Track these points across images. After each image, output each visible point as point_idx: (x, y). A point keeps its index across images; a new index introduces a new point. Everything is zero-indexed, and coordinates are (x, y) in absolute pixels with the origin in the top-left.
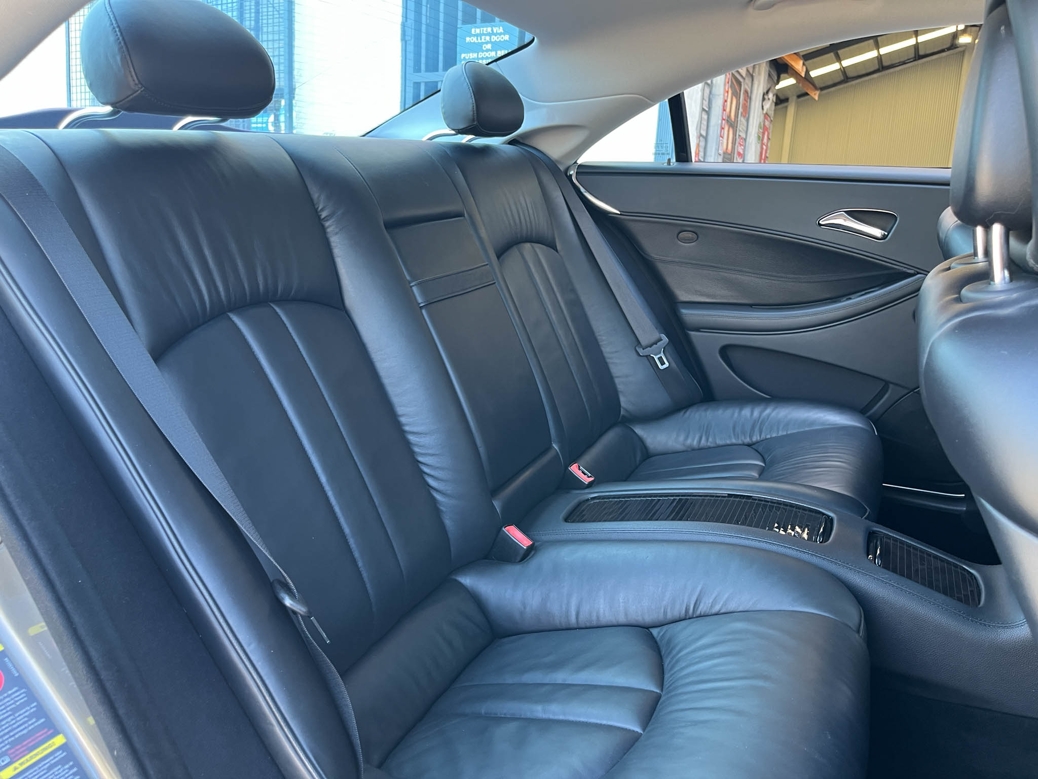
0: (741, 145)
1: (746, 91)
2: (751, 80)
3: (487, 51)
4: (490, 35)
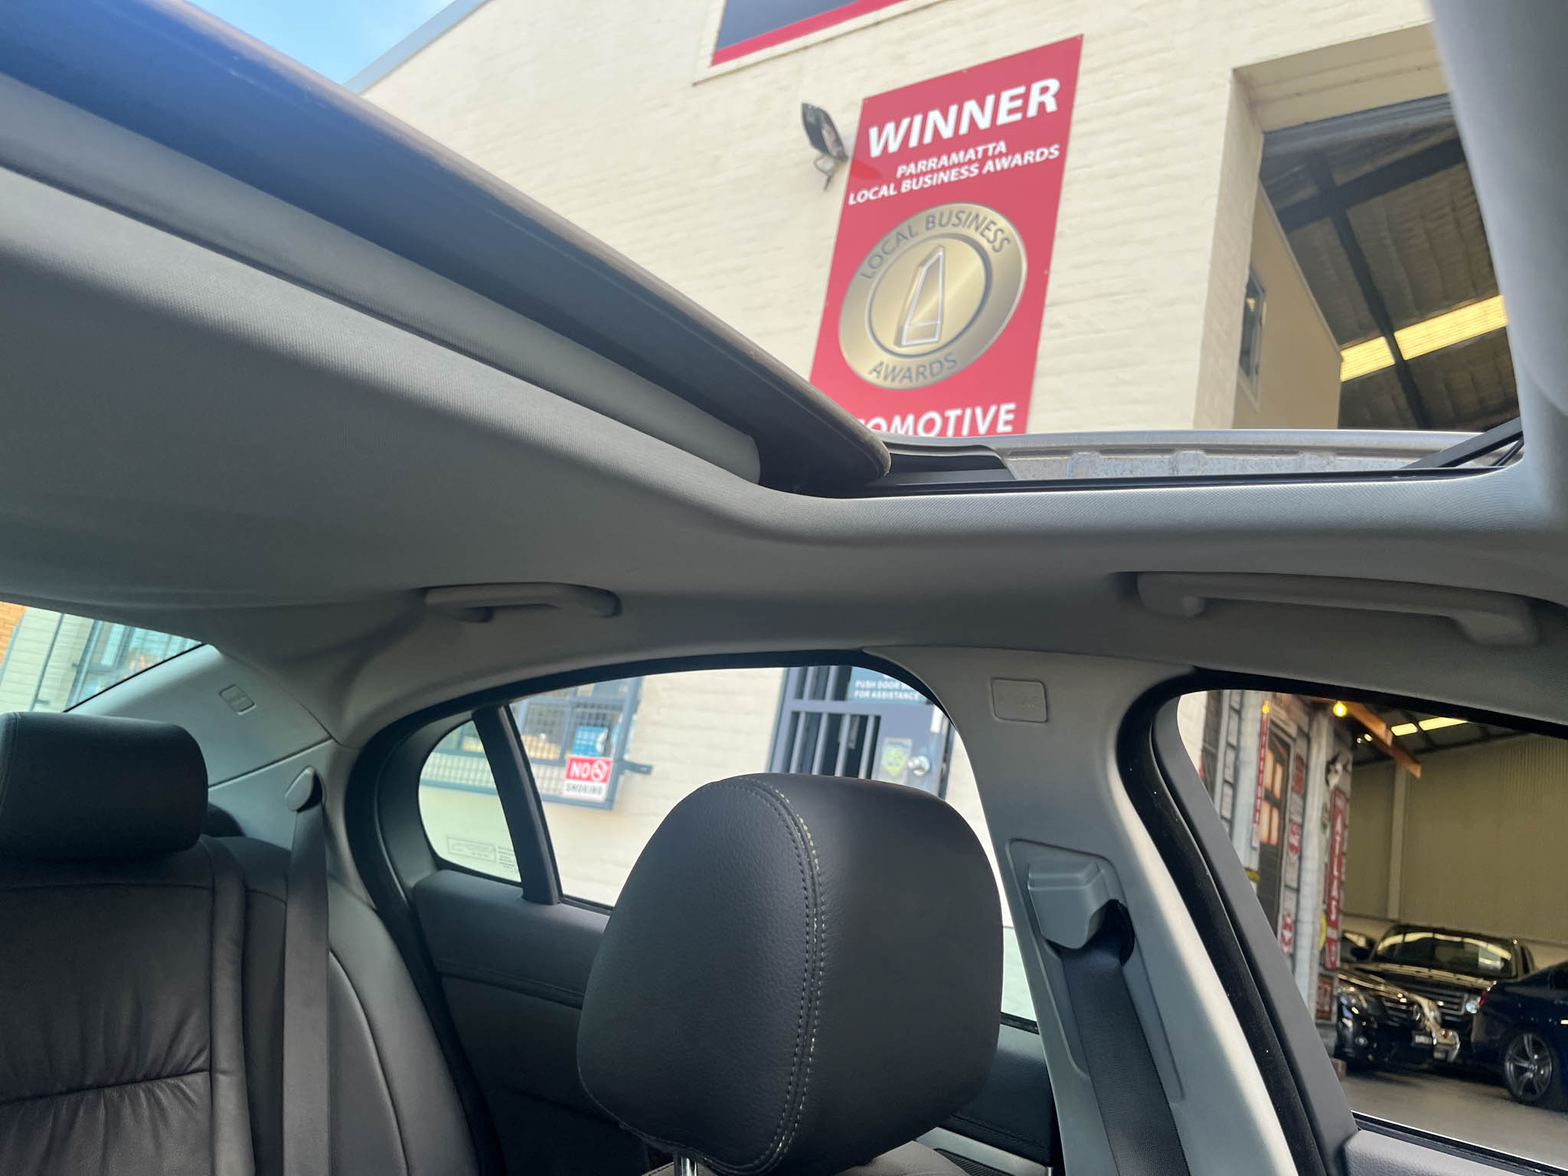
0: (1294, 834)
1: (1299, 758)
2: (1306, 742)
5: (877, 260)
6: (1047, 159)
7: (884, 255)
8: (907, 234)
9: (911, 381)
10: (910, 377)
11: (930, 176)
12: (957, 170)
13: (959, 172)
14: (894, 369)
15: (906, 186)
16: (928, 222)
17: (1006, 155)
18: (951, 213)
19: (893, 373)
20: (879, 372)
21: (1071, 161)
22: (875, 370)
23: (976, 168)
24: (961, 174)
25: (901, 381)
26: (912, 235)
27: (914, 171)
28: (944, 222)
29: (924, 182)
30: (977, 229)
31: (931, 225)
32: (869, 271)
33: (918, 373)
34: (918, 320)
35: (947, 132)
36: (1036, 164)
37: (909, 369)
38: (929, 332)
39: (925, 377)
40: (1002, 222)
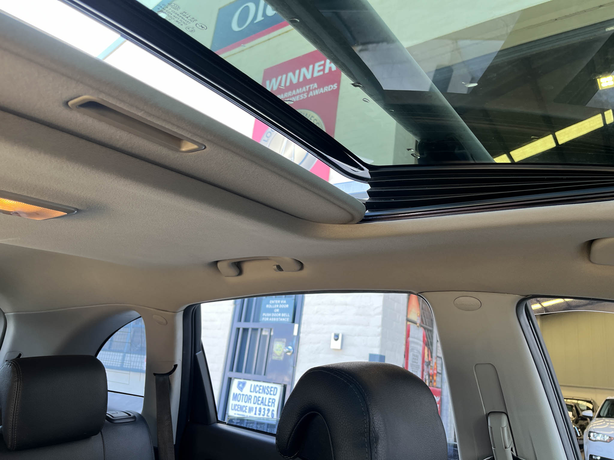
3: (277, 313)
4: (279, 304)
5: (269, 135)
6: (333, 90)
7: (271, 132)
12: (298, 96)
17: (317, 89)
21: (342, 90)
23: (306, 95)
24: (300, 98)
35: (295, 81)
36: (329, 92)
40: (316, 116)
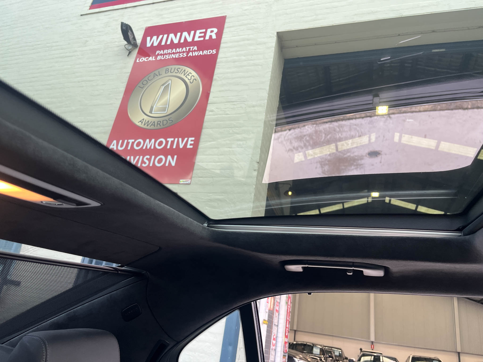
0: (277, 306)
5: (145, 83)
6: (212, 54)
7: (148, 80)
8: (158, 74)
9: (155, 126)
10: (154, 125)
11: (168, 55)
12: (179, 54)
13: (179, 55)
14: (148, 121)
15: (159, 58)
16: (166, 71)
17: (197, 51)
18: (175, 68)
19: (148, 123)
20: (142, 122)
21: (220, 55)
22: (141, 121)
23: (185, 54)
24: (180, 56)
25: (151, 126)
26: (159, 75)
27: (162, 53)
28: (172, 71)
29: (166, 57)
30: (184, 75)
31: (167, 72)
32: (142, 86)
33: (158, 124)
34: (159, 104)
35: (176, 41)
36: (207, 55)
37: (154, 122)
38: (164, 109)
39: (160, 126)
40: (194, 73)
